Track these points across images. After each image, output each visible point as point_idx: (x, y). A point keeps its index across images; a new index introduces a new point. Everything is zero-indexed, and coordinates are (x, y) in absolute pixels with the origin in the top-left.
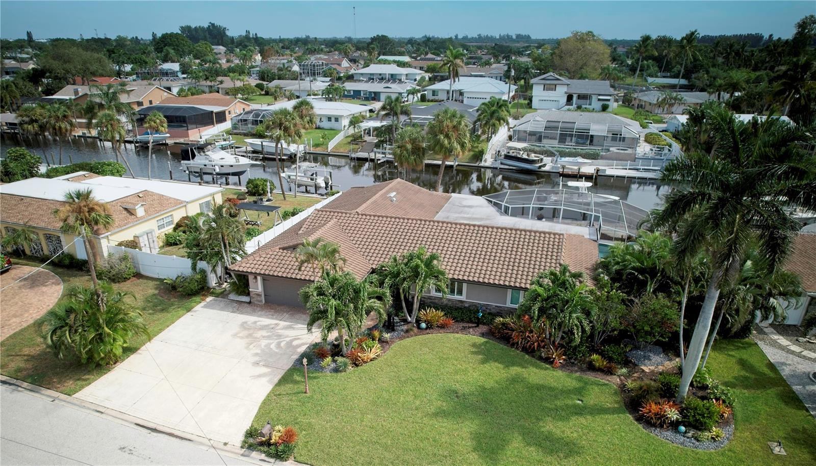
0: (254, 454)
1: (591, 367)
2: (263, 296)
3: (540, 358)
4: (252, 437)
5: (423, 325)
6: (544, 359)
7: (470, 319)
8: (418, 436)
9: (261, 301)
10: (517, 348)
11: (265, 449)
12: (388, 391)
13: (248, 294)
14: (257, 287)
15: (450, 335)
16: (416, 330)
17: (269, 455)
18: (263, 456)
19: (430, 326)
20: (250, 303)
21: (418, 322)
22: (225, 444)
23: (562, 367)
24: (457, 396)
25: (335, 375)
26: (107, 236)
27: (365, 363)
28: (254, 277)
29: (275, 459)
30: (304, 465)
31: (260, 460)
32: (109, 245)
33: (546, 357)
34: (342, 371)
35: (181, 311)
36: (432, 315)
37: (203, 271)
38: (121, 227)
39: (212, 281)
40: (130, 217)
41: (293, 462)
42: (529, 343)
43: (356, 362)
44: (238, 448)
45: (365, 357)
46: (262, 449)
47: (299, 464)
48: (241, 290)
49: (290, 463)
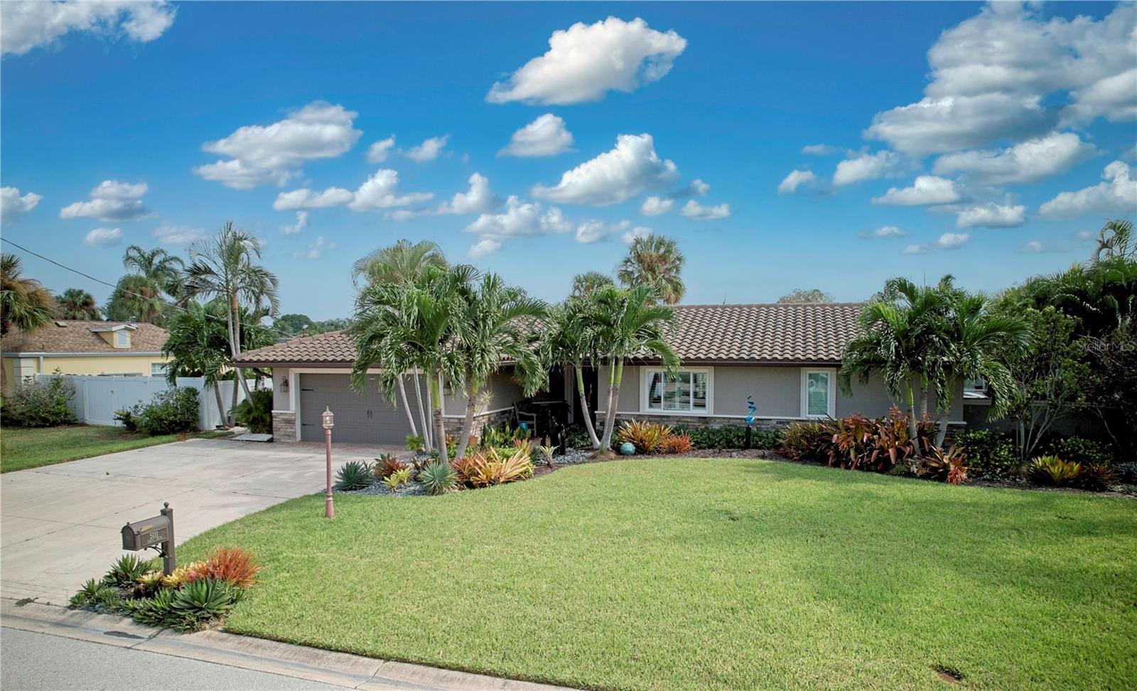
0: (100, 621)
2: (298, 423)
3: (909, 475)
5: (629, 447)
9: (293, 435)
11: (139, 604)
13: (269, 426)
14: (288, 407)
16: (613, 455)
17: (145, 620)
18: (126, 624)
19: (642, 450)
20: (271, 441)
21: (616, 445)
22: (24, 602)
26: (38, 358)
27: (493, 482)
28: (282, 381)
29: (161, 628)
30: (249, 639)
31: (106, 633)
32: (38, 374)
33: (920, 473)
34: (433, 493)
35: (121, 446)
36: (645, 430)
37: (192, 392)
38: (73, 351)
39: (211, 419)
40: (100, 344)
41: (216, 633)
42: (875, 453)
43: (471, 480)
44: (57, 608)
45: (492, 469)
46: (132, 604)
47: (232, 637)
48: (255, 414)
49: (204, 636)
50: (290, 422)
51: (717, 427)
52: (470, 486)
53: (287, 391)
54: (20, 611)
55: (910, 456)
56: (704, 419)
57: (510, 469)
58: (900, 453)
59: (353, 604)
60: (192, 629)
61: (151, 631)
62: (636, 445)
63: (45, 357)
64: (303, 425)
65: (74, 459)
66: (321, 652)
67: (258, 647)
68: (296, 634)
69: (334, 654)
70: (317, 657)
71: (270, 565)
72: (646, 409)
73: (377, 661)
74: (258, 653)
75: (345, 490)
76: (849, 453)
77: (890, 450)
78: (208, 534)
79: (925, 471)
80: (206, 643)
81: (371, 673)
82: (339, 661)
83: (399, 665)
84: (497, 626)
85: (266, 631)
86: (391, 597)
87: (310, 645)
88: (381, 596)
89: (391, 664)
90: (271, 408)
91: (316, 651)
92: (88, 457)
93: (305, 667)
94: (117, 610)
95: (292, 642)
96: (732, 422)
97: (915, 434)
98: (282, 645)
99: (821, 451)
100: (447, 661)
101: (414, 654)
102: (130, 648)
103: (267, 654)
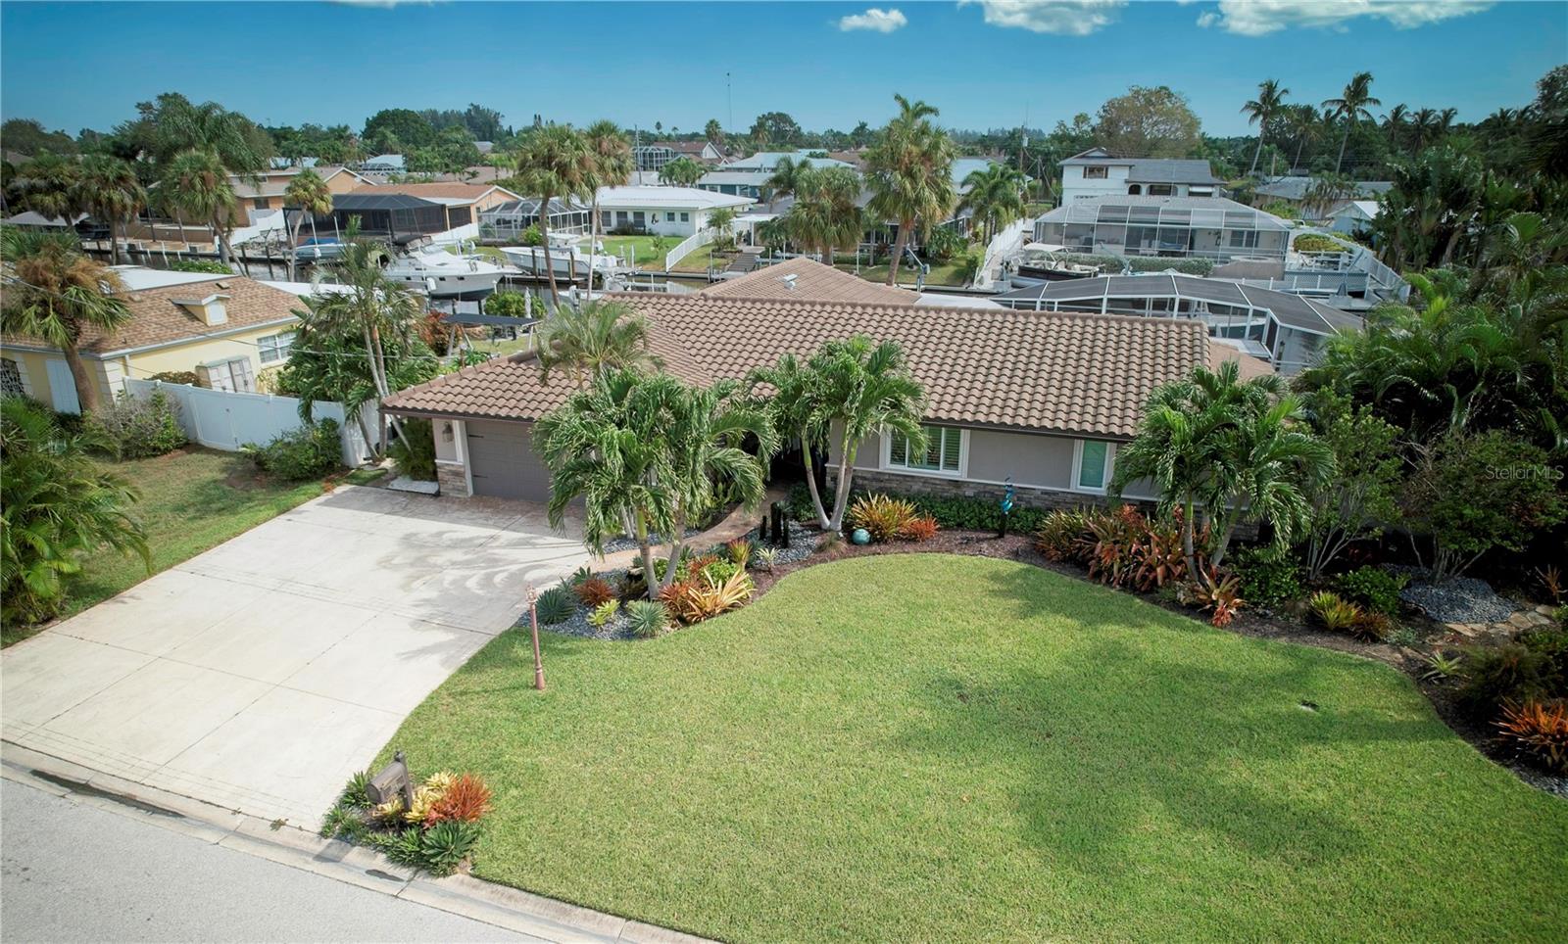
0: (356, 855)
1: (1315, 623)
2: (468, 477)
3: (1175, 605)
4: (357, 804)
5: (863, 534)
6: (1183, 608)
7: (980, 521)
8: (851, 800)
9: (464, 490)
10: (1109, 583)
11: (389, 838)
12: (769, 683)
13: (433, 476)
14: (452, 454)
15: (930, 556)
16: (843, 545)
17: (397, 857)
18: (380, 861)
19: (879, 537)
20: (437, 495)
21: (849, 529)
22: (277, 825)
23: (1236, 625)
24: (961, 696)
25: (623, 644)
27: (710, 615)
28: (444, 428)
29: (415, 869)
30: (500, 888)
31: (369, 872)
33: (1188, 601)
34: (643, 636)
36: (881, 508)
37: (330, 424)
38: (161, 341)
39: (358, 453)
40: (190, 323)
41: (468, 878)
42: (1142, 569)
44: (311, 835)
45: (706, 599)
46: (380, 837)
47: (484, 885)
48: (415, 462)
49: (458, 881)
50: (458, 474)
52: (685, 622)
53: (451, 439)
54: (274, 836)
56: (956, 483)
59: (588, 844)
60: (445, 874)
61: (405, 873)
62: (871, 532)
63: (132, 355)
64: (474, 476)
66: (568, 906)
67: (510, 897)
68: (541, 884)
69: (580, 909)
70: (565, 912)
72: (887, 466)
73: (619, 919)
74: (512, 906)
75: (546, 624)
77: (1159, 570)
79: (1192, 599)
80: (463, 890)
81: (616, 934)
82: (585, 918)
83: (639, 925)
84: (723, 877)
85: (515, 881)
86: (623, 833)
87: (557, 899)
88: (612, 832)
89: (632, 923)
90: (433, 455)
91: (563, 905)
93: (558, 925)
94: (369, 844)
95: (539, 894)
96: (988, 488)
97: (1191, 550)
98: (532, 897)
100: (682, 926)
101: (652, 915)
102: (396, 897)
103: (519, 907)
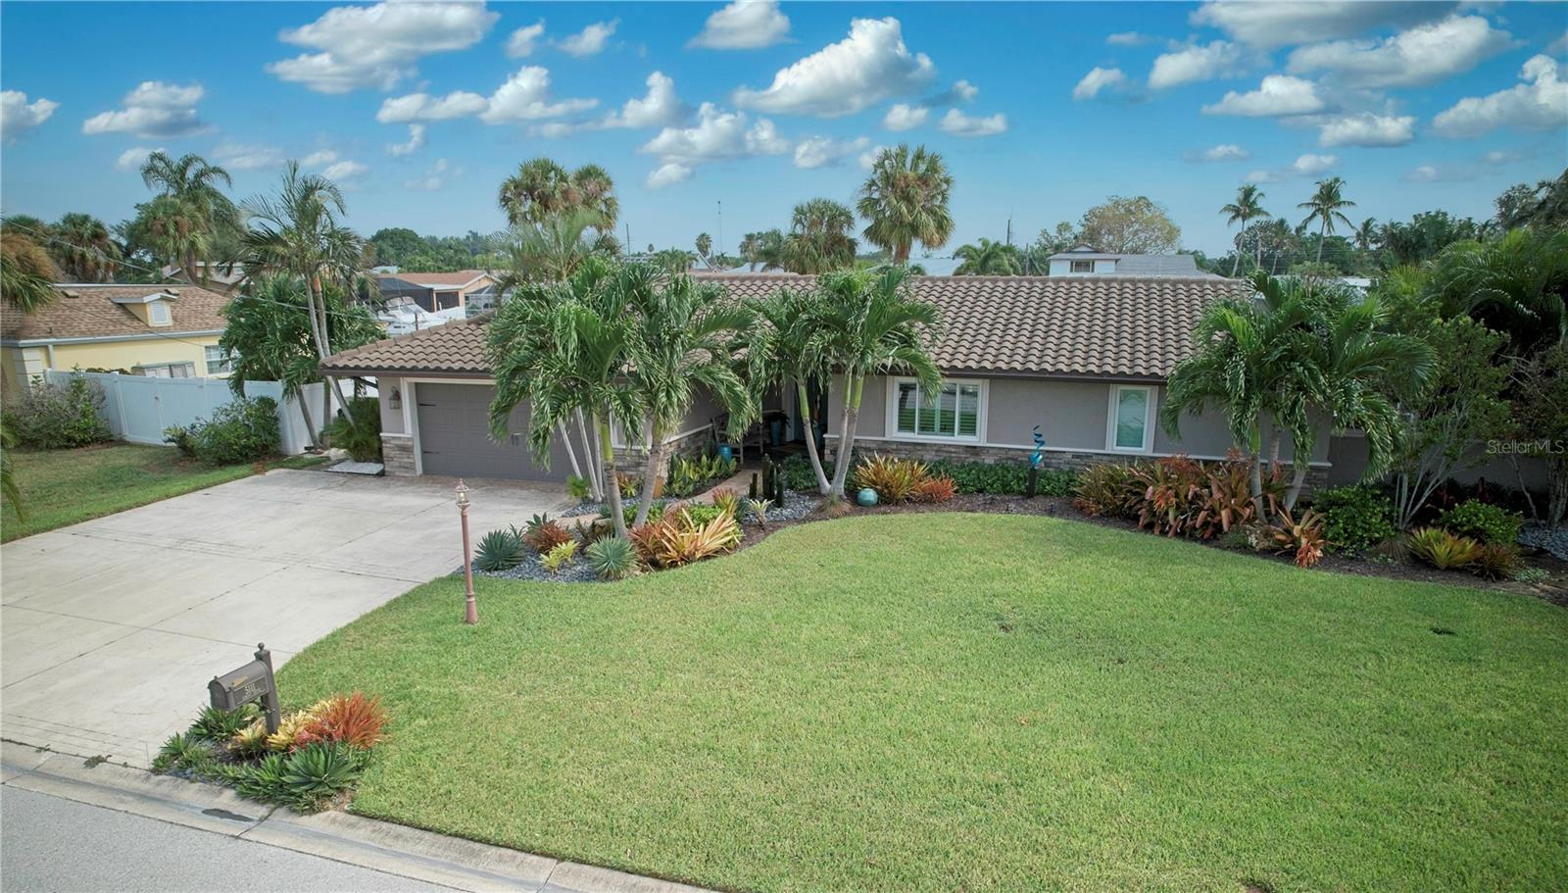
0: (194, 794)
2: (417, 451)
4: (210, 737)
5: (869, 495)
9: (411, 467)
10: (1163, 533)
11: (245, 770)
14: (402, 427)
16: (847, 506)
17: (252, 792)
18: (227, 799)
19: (888, 499)
20: (382, 474)
22: (94, 762)
26: (45, 347)
27: (687, 559)
28: (391, 394)
29: (272, 806)
30: (385, 825)
31: (206, 812)
32: (49, 370)
33: (1261, 546)
34: (607, 577)
35: (178, 486)
36: (892, 469)
37: (267, 403)
38: (93, 335)
39: (297, 440)
40: (128, 323)
41: (342, 816)
42: (1203, 514)
43: (658, 557)
44: (137, 772)
45: (685, 540)
46: (231, 770)
47: (364, 822)
48: (358, 437)
49: (328, 820)
50: (406, 449)
51: (989, 460)
52: (657, 565)
53: (398, 407)
54: (90, 775)
55: (1250, 520)
56: (973, 450)
57: (710, 540)
58: (1235, 517)
59: (513, 773)
60: (312, 810)
61: (261, 811)
62: (879, 493)
63: (56, 346)
64: (424, 452)
65: (119, 510)
66: (478, 846)
67: (397, 837)
68: (443, 819)
69: (494, 849)
70: (473, 854)
71: (401, 706)
72: (894, 433)
73: (548, 860)
74: (398, 847)
75: (489, 570)
76: (1167, 513)
77: (1224, 513)
78: (315, 650)
79: (1267, 544)
80: (332, 830)
81: (542, 879)
82: (501, 859)
83: (576, 867)
84: (697, 809)
85: (406, 815)
86: (562, 762)
87: (462, 837)
88: (548, 761)
89: (567, 865)
90: (379, 429)
91: (471, 844)
92: (138, 505)
93: (460, 869)
94: (215, 778)
95: (439, 832)
96: (1010, 454)
97: (1259, 491)
98: (428, 835)
99: (1130, 507)
100: (637, 865)
101: (594, 854)
102: (237, 838)
103: (408, 848)
